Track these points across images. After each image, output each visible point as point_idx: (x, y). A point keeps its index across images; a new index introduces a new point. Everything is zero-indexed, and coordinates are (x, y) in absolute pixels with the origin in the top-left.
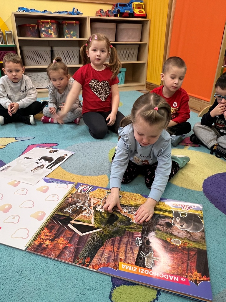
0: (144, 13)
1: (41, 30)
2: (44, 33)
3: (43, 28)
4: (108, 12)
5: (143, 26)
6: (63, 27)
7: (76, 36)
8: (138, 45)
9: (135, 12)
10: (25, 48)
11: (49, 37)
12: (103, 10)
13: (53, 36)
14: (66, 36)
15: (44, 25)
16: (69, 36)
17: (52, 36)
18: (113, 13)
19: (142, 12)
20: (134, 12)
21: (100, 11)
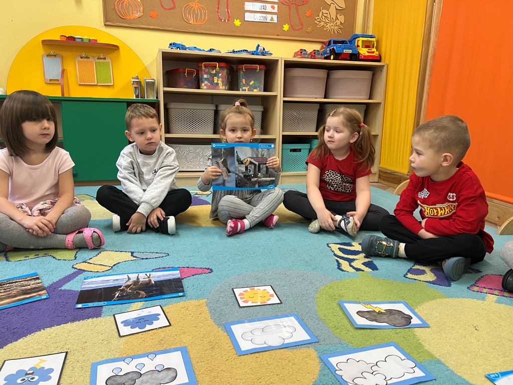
0: (376, 54)
1: (202, 79)
2: (206, 82)
3: (205, 74)
4: (314, 53)
5: (373, 75)
6: (239, 74)
7: (258, 89)
8: (365, 105)
9: (361, 52)
10: (172, 106)
11: (213, 89)
12: (305, 50)
13: (221, 88)
14: (242, 89)
15: (207, 70)
16: (247, 88)
17: (219, 87)
18: (322, 55)
19: (373, 52)
20: (359, 53)
21: (301, 52)
